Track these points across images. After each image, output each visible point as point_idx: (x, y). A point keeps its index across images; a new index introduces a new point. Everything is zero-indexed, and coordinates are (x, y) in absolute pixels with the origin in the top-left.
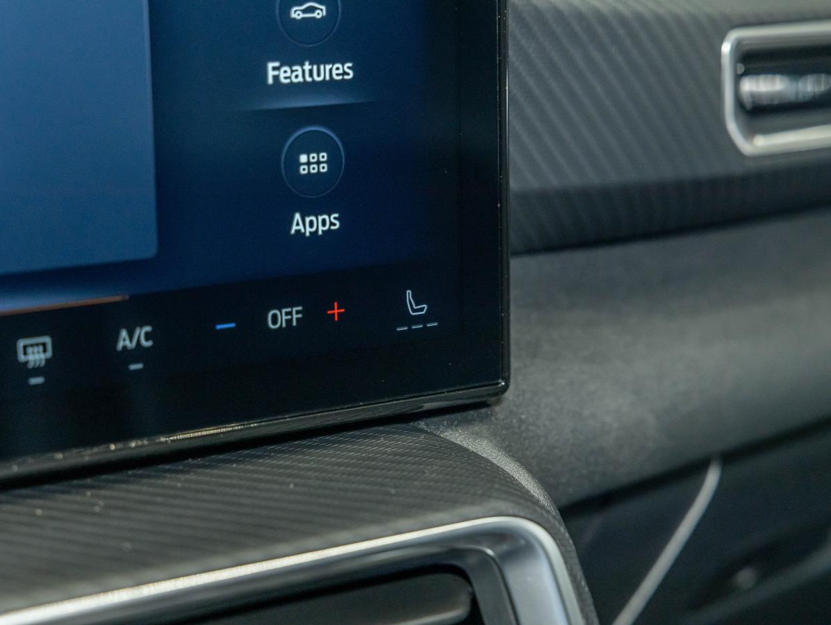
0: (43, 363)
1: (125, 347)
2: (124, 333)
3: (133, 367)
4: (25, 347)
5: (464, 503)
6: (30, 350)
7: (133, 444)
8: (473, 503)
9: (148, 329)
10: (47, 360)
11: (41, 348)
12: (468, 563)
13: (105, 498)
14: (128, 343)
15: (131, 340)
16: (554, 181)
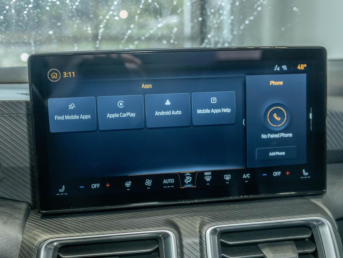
0: (229, 179)
1: (244, 178)
2: (244, 175)
3: (246, 181)
4: (226, 176)
5: (311, 214)
6: (226, 177)
7: (245, 196)
8: (313, 214)
9: (249, 174)
10: (230, 179)
11: (228, 177)
12: (311, 226)
13: (239, 206)
14: (245, 177)
15: (246, 176)
16: (335, 148)
